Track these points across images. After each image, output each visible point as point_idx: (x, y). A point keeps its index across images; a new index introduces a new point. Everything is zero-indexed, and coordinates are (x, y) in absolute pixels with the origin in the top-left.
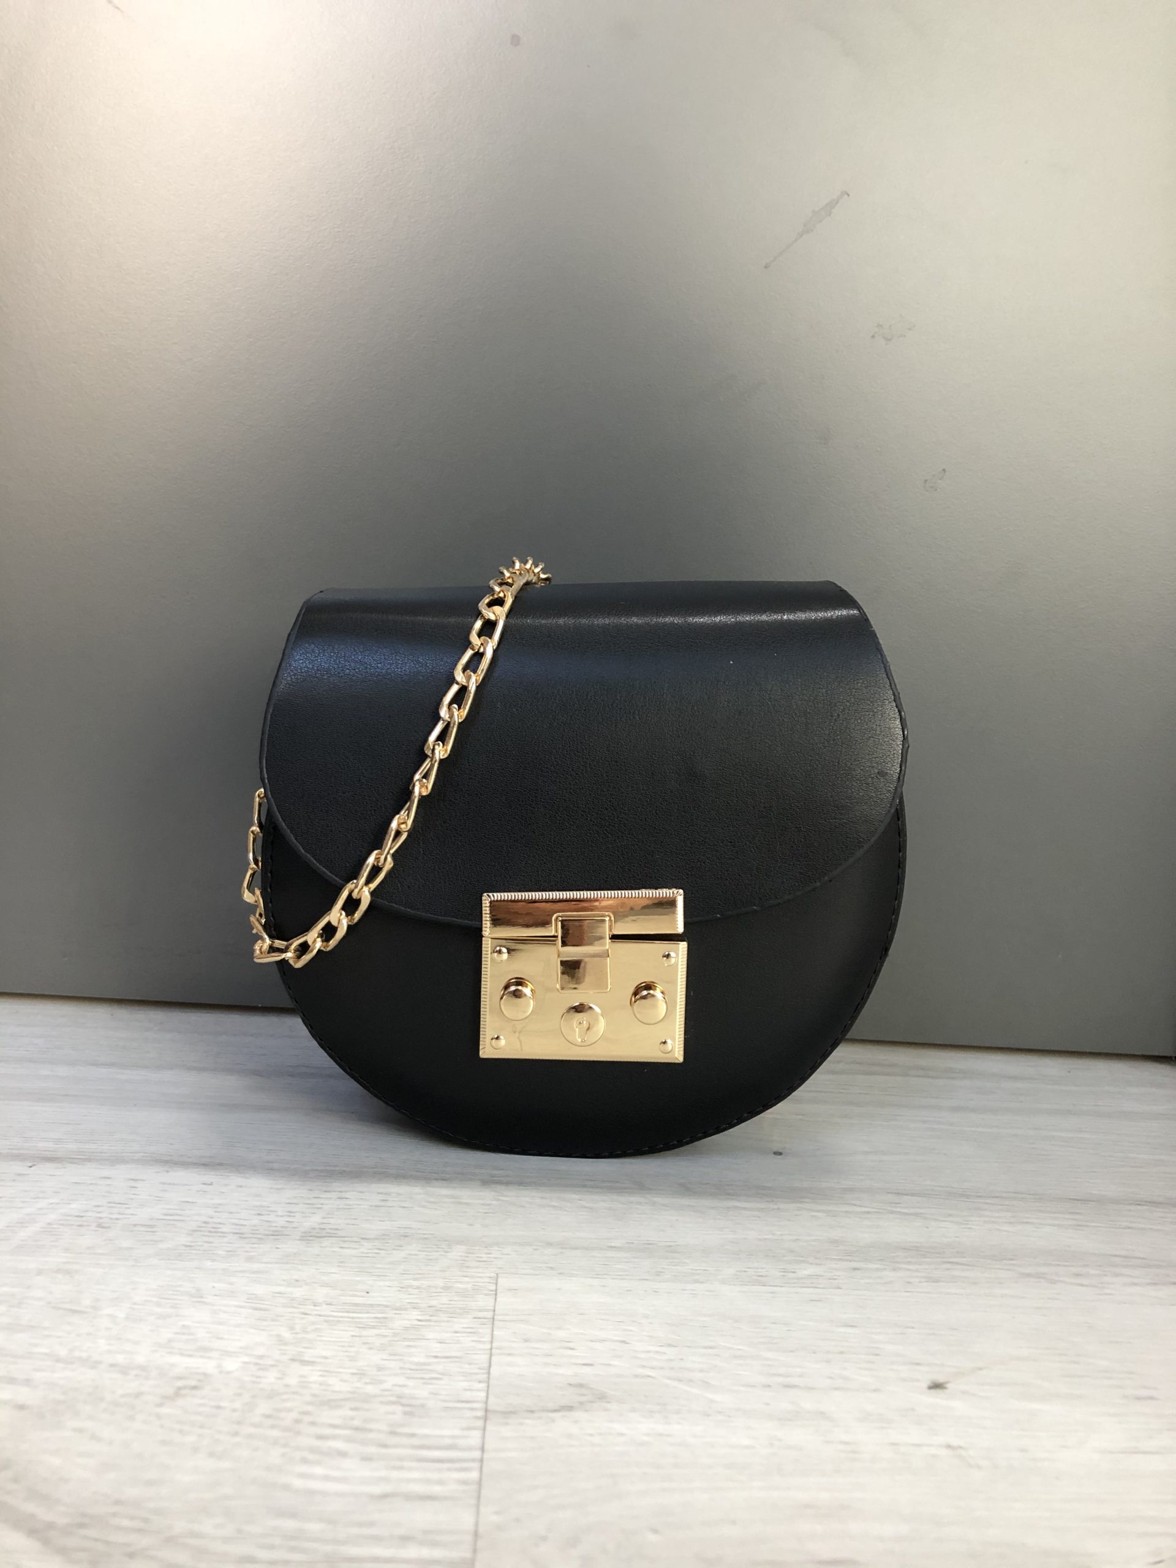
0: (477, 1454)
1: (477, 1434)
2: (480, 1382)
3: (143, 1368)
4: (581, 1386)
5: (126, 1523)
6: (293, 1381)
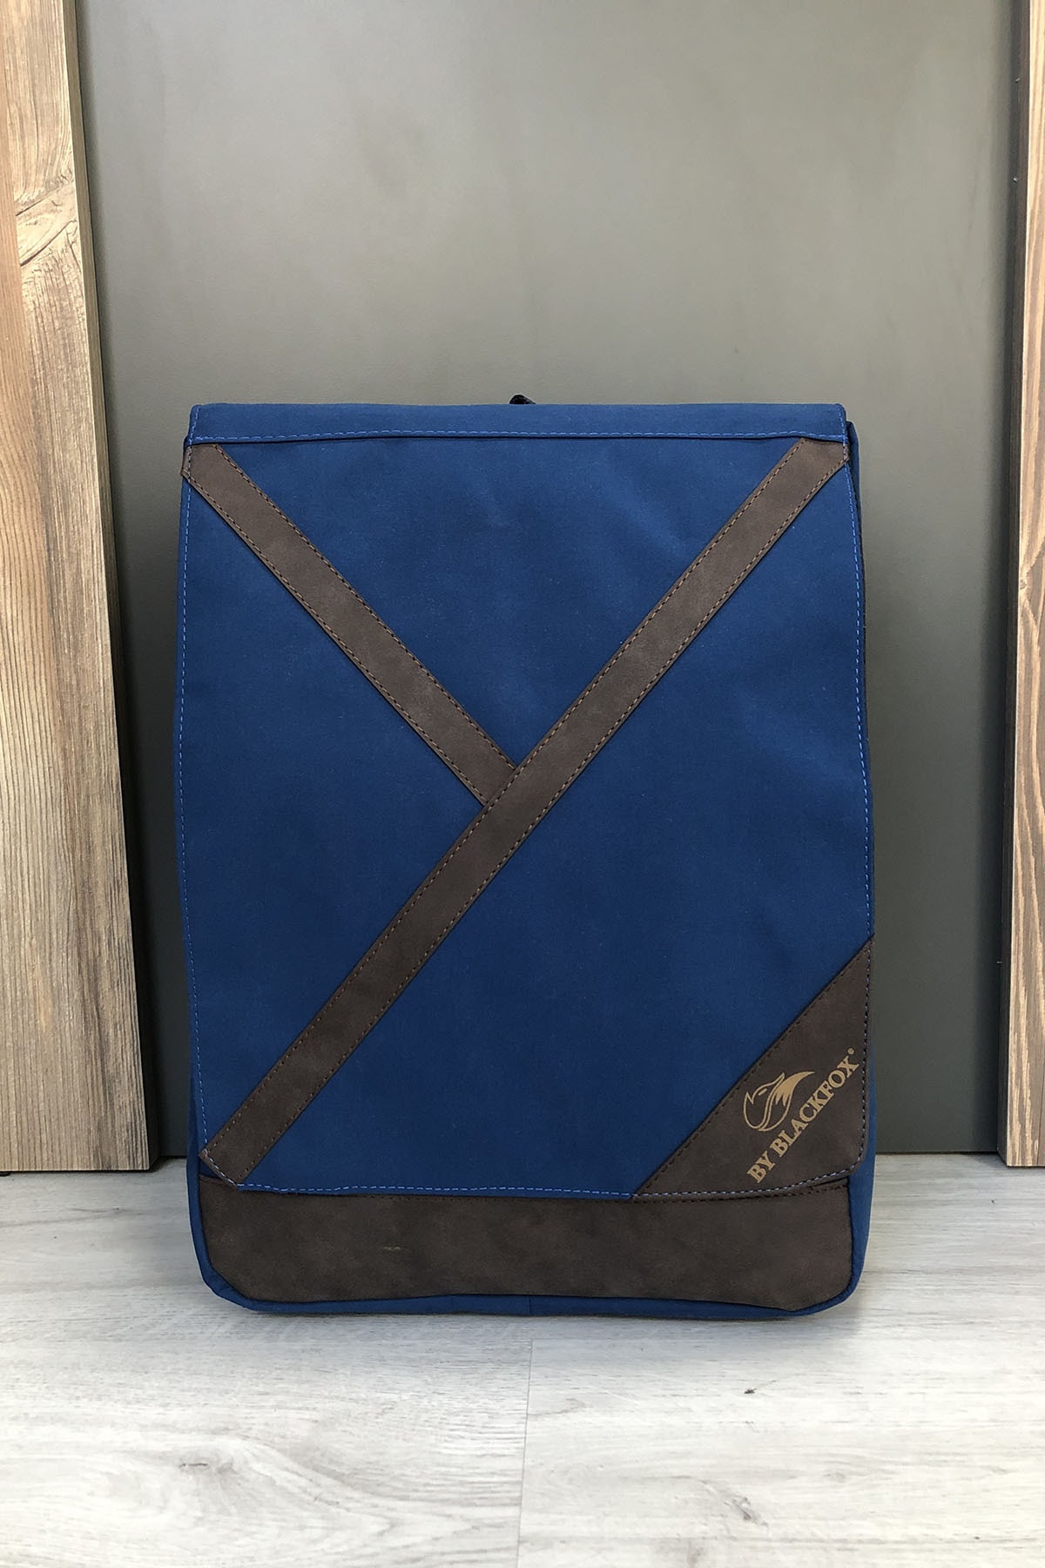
0: (524, 1436)
1: (524, 1426)
2: (524, 1400)
3: (365, 1400)
4: (572, 1400)
5: (374, 1472)
6: (435, 1404)
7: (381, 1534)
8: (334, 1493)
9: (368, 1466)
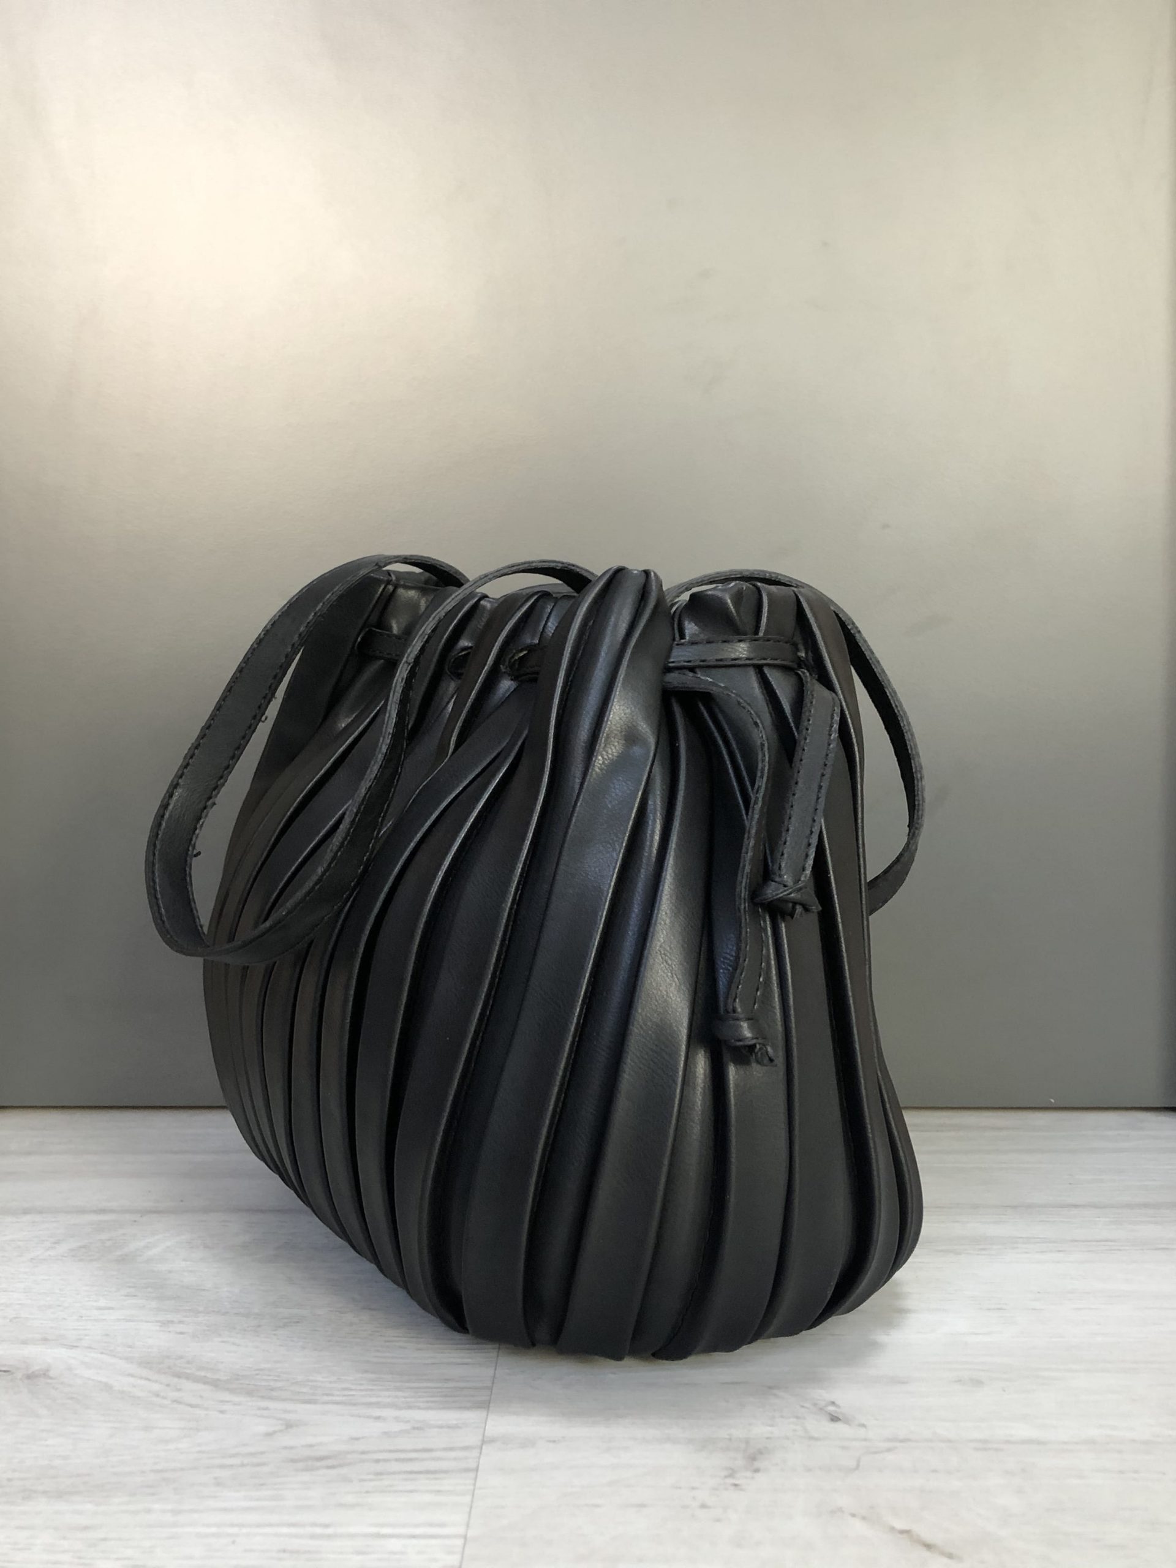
7: (269, 1435)
8: (201, 1397)
9: (257, 1372)
